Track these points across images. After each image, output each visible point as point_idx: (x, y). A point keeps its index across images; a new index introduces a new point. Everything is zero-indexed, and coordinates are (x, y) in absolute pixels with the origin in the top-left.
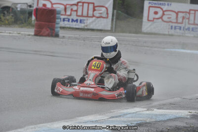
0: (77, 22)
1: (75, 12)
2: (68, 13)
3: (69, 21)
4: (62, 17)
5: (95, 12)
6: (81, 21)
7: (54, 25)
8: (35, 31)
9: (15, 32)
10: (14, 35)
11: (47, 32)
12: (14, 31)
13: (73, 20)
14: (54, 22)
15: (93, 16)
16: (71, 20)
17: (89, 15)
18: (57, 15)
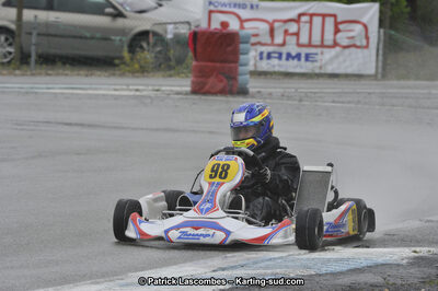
0: (299, 59)
1: (294, 38)
2: (279, 39)
3: (280, 57)
4: (266, 49)
5: (339, 35)
6: (307, 57)
7: (236, 69)
8: (193, 82)
9: (150, 88)
10: (145, 93)
11: (221, 85)
12: (148, 85)
13: (289, 56)
14: (236, 61)
15: (335, 44)
16: (284, 56)
17: (326, 43)
18: (242, 46)
